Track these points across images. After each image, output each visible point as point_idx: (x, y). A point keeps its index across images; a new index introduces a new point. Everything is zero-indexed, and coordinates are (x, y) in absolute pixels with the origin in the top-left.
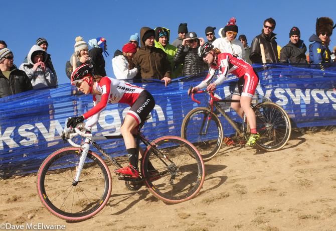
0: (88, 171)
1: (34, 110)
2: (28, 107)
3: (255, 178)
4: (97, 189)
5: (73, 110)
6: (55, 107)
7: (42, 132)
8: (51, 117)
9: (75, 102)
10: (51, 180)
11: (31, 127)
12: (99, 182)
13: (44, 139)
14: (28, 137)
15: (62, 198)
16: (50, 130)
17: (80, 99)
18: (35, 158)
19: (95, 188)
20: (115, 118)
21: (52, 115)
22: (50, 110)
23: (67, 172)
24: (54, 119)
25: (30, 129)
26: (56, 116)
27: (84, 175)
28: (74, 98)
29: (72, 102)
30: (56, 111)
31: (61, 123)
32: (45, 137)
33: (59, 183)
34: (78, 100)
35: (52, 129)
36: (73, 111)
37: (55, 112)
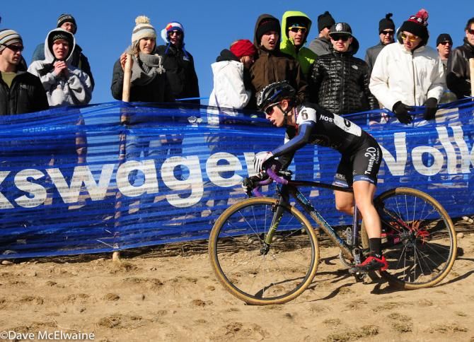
0: (134, 263)
1: (46, 144)
2: (36, 138)
3: (431, 304)
4: (144, 297)
5: (117, 150)
6: (89, 142)
7: (57, 185)
8: (80, 160)
9: (122, 137)
10: (65, 272)
11: (38, 175)
12: (149, 285)
13: (61, 198)
14: (31, 193)
15: (77, 309)
16: (73, 184)
17: (131, 131)
18: (40, 230)
19: (141, 296)
20: (191, 172)
21: (81, 155)
22: (79, 146)
23: (96, 262)
24: (84, 163)
25: (36, 177)
26: (89, 159)
27: (125, 269)
28: (121, 130)
29: (117, 136)
30: (90, 150)
31: (93, 172)
32: (62, 195)
33: (77, 280)
34: (127, 133)
35: (76, 183)
36: (118, 153)
37: (88, 152)
